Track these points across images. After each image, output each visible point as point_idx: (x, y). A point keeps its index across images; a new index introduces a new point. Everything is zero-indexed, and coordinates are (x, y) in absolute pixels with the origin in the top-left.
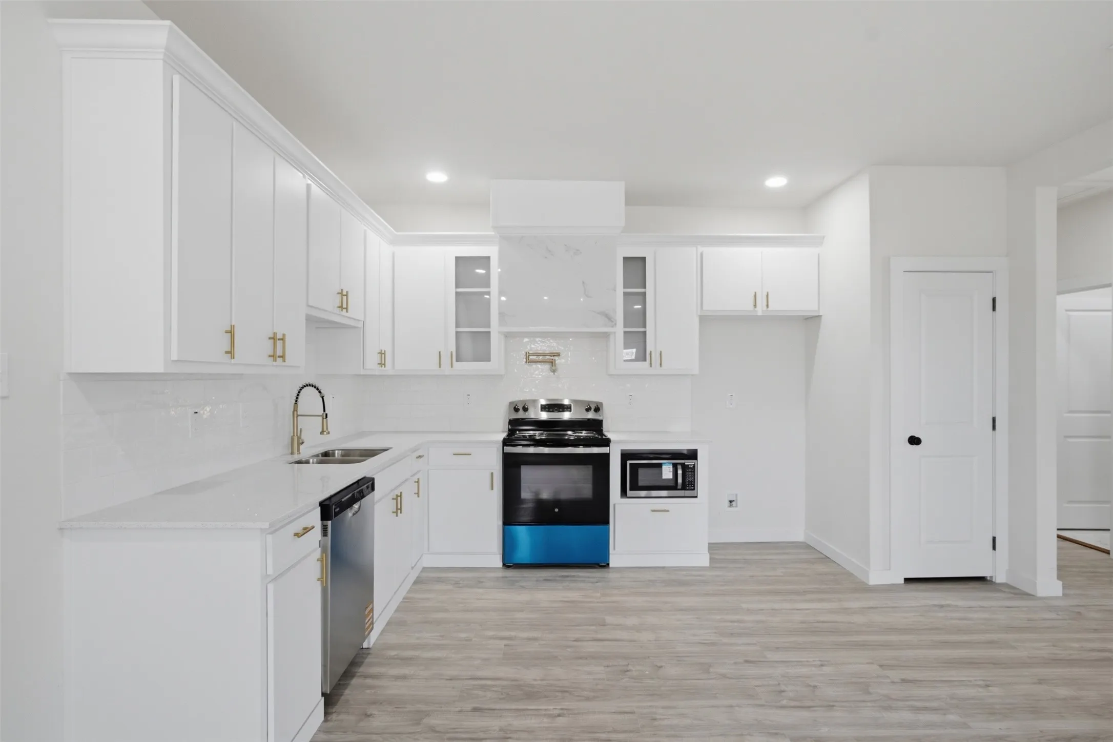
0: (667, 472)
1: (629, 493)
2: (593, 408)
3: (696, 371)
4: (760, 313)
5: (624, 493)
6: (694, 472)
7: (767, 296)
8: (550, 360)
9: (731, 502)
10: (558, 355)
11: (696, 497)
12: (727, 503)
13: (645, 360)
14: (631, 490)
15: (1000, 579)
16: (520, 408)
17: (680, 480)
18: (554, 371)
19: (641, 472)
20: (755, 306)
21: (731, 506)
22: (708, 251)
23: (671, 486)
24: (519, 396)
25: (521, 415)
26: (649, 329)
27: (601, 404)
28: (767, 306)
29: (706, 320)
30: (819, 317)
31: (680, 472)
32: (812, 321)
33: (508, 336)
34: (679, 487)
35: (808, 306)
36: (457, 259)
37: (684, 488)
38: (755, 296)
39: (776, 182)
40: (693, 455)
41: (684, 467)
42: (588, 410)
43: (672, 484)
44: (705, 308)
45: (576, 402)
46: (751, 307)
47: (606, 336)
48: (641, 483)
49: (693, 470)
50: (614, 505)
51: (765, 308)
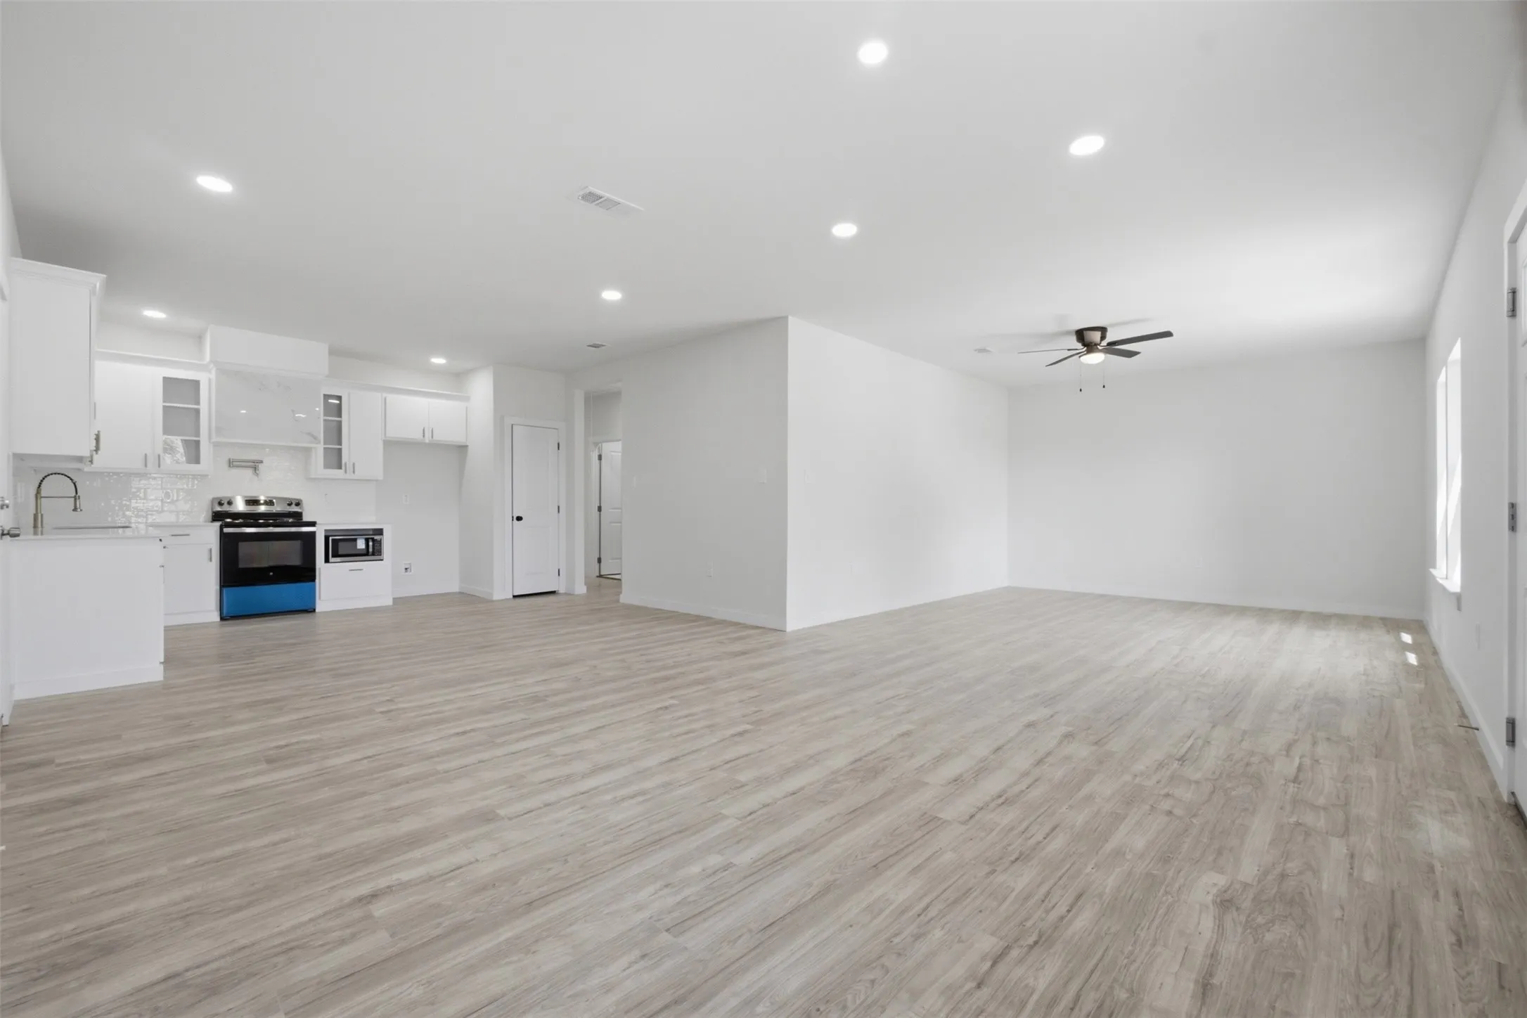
0: (361, 544)
1: (332, 559)
2: (294, 503)
3: (381, 478)
4: (427, 441)
5: (327, 560)
6: (381, 543)
7: (432, 431)
8: (255, 466)
9: (406, 569)
10: (261, 462)
11: (382, 560)
12: (404, 570)
13: (341, 468)
14: (333, 556)
15: (562, 591)
16: (225, 502)
17: (371, 550)
18: (257, 475)
19: (341, 544)
20: (424, 436)
21: (406, 572)
22: (391, 397)
23: (365, 554)
24: (224, 493)
25: (226, 508)
26: (344, 447)
27: (301, 501)
28: (432, 437)
29: (389, 444)
30: (467, 446)
31: (371, 544)
32: (462, 449)
33: (216, 445)
34: (370, 554)
35: (459, 439)
36: (165, 379)
37: (373, 554)
38: (424, 430)
39: (438, 361)
40: (380, 532)
41: (373, 540)
42: (290, 505)
43: (365, 552)
44: (387, 435)
45: (279, 499)
46: (422, 437)
47: (307, 451)
48: (341, 552)
49: (380, 542)
50: (320, 569)
51: (431, 438)
